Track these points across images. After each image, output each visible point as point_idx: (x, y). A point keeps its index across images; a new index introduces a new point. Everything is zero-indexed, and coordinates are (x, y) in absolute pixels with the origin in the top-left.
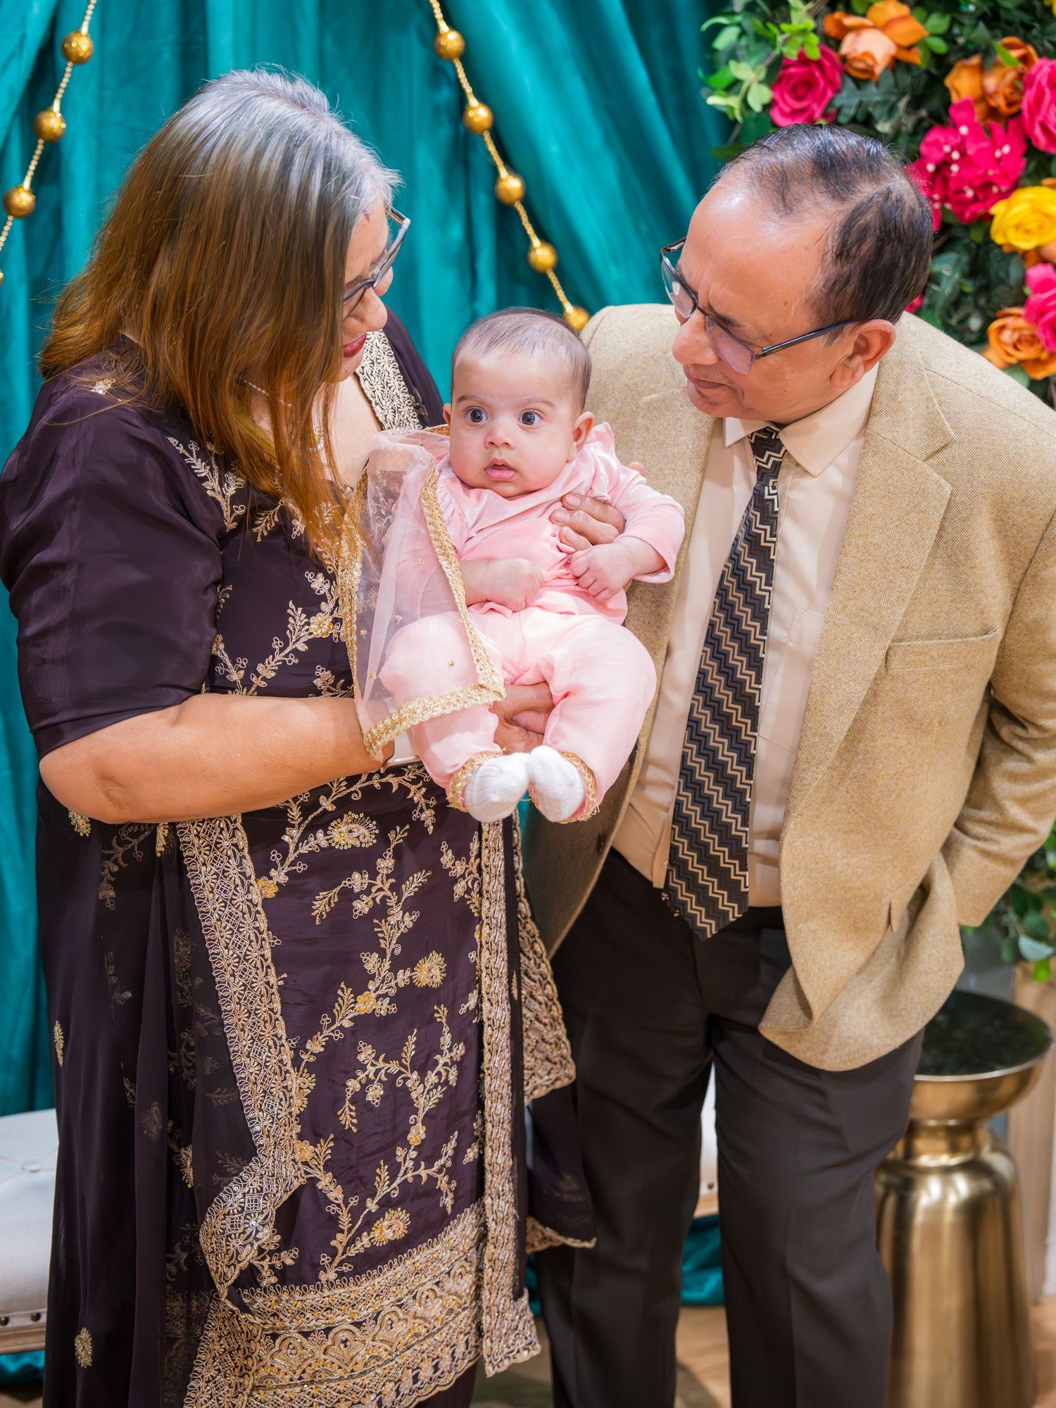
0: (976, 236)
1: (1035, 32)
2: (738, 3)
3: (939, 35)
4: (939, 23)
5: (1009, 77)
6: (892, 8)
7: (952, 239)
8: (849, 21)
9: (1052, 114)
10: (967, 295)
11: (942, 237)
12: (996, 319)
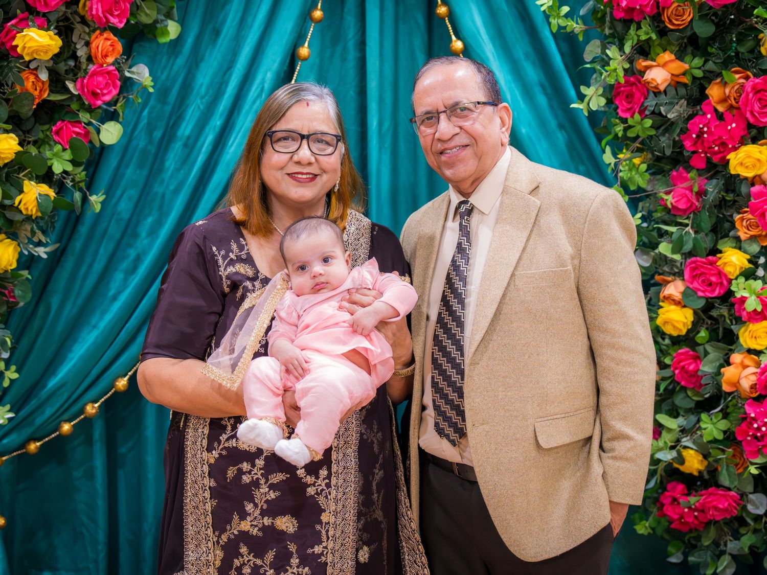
1: (751, 64)
2: (588, 57)
3: (699, 68)
4: (698, 62)
5: (736, 88)
6: (667, 56)
7: (717, 172)
8: (644, 64)
9: (756, 105)
10: (730, 201)
11: (712, 171)
12: (741, 214)
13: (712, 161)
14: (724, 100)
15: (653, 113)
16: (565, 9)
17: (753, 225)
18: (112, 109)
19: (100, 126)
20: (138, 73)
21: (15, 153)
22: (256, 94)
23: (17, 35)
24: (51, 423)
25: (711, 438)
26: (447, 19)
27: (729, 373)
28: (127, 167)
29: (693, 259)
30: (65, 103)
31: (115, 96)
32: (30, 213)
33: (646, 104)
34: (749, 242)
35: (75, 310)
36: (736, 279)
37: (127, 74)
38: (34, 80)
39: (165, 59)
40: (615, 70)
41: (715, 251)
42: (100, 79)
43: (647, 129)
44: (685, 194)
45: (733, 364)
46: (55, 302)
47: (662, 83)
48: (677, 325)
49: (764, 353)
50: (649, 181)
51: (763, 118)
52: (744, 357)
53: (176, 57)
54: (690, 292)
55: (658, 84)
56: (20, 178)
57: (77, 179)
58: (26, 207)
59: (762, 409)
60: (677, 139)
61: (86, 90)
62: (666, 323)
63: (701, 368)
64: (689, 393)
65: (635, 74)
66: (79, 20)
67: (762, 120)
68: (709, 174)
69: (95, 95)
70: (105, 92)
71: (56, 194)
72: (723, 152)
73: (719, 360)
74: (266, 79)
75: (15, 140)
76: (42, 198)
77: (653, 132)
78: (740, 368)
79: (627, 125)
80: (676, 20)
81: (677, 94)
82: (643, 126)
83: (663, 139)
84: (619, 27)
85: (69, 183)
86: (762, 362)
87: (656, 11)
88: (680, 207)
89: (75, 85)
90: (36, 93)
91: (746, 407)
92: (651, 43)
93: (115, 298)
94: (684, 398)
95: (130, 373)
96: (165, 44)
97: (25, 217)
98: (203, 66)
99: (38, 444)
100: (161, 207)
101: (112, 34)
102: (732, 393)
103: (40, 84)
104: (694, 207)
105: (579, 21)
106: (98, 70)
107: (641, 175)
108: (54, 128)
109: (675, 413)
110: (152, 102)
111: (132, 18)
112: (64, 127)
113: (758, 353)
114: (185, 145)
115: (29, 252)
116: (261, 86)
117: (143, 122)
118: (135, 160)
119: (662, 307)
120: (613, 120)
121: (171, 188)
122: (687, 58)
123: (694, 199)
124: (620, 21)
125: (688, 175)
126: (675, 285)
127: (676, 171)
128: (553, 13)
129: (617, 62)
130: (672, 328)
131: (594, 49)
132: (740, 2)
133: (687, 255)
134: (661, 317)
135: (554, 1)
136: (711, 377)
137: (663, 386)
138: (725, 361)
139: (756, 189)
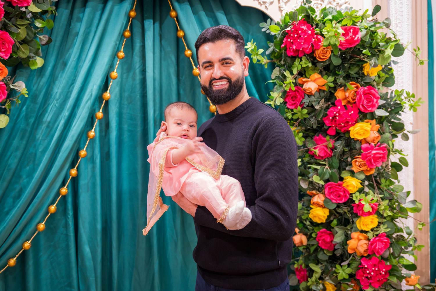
0: (347, 136)
1: (359, 80)
2: (273, 77)
3: (331, 82)
4: (331, 79)
5: (352, 92)
6: (316, 76)
7: (340, 137)
8: (304, 80)
9: (365, 102)
10: (346, 152)
11: (338, 136)
12: (354, 159)
13: (339, 131)
14: (346, 98)
15: (308, 106)
16: (261, 51)
17: (363, 165)
18: (3, 107)
20: (18, 86)
22: (88, 98)
25: (342, 278)
26: (190, 57)
27: (352, 243)
28: (14, 139)
29: (329, 183)
31: (4, 99)
33: (303, 101)
34: (358, 173)
37: (12, 87)
39: (35, 79)
40: (290, 83)
41: (342, 179)
43: (303, 114)
44: (323, 148)
45: (353, 239)
47: (314, 90)
48: (321, 217)
49: (369, 232)
50: (304, 142)
51: (368, 108)
52: (359, 235)
53: (42, 78)
54: (328, 200)
55: (312, 91)
59: (371, 263)
60: (320, 119)
62: (315, 216)
63: (334, 240)
64: (325, 252)
65: (297, 85)
67: (368, 109)
68: (336, 138)
72: (348, 126)
73: (342, 235)
74: (93, 89)
77: (307, 116)
78: (357, 241)
79: (293, 112)
80: (323, 56)
81: (320, 96)
82: (302, 113)
83: (312, 120)
84: (289, 60)
86: (370, 238)
87: (312, 51)
88: (321, 155)
91: (362, 262)
92: (306, 69)
93: (8, 213)
94: (322, 254)
95: (17, 256)
96: (35, 70)
98: (57, 83)
100: (34, 161)
101: (1, 63)
102: (352, 254)
104: (328, 155)
105: (266, 58)
107: (299, 139)
109: (317, 262)
110: (28, 102)
111: (14, 54)
113: (366, 232)
114: (48, 126)
116: (91, 93)
117: (23, 114)
118: (18, 135)
119: (311, 209)
120: (286, 110)
121: (40, 150)
122: (324, 77)
123: (329, 151)
124: (290, 57)
125: (325, 139)
126: (319, 197)
127: (317, 136)
128: (254, 53)
129: (290, 79)
130: (318, 219)
131: (276, 72)
132: (355, 47)
133: (327, 181)
134: (312, 214)
135: (255, 46)
136: (341, 245)
137: (312, 249)
138: (345, 235)
139: (364, 146)
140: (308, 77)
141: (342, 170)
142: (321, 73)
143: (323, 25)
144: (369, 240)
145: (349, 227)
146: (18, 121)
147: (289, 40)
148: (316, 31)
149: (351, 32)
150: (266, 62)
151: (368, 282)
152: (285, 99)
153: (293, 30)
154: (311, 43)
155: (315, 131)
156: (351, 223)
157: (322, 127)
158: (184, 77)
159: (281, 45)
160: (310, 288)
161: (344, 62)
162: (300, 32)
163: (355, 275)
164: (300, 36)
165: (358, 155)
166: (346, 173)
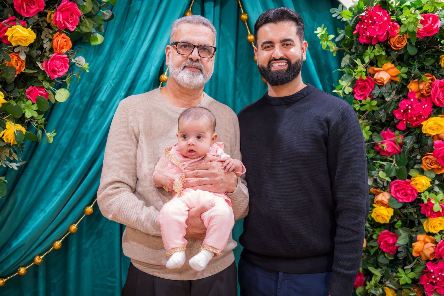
0: (418, 131)
1: (435, 72)
2: (343, 64)
3: (404, 73)
4: (405, 69)
5: (427, 85)
6: (389, 65)
7: (411, 132)
8: (376, 69)
9: (440, 95)
10: (416, 148)
11: (407, 132)
12: (425, 156)
13: (410, 126)
14: (419, 91)
15: (378, 97)
16: (332, 36)
17: (434, 163)
18: (64, 81)
19: (55, 91)
20: (79, 61)
21: (2, 104)
23: (8, 29)
24: (14, 267)
25: (404, 283)
27: (417, 246)
28: (67, 117)
29: (396, 180)
30: (35, 76)
31: (65, 73)
32: (9, 142)
33: (373, 92)
34: (428, 172)
35: (32, 200)
36: (423, 193)
37: (73, 61)
38: (16, 59)
39: (92, 56)
40: (361, 72)
41: (410, 177)
42: (58, 62)
43: (373, 106)
44: (391, 144)
45: (419, 241)
46: (20, 196)
47: (386, 80)
48: (385, 217)
49: (437, 235)
50: (371, 136)
52: (426, 237)
54: (393, 199)
55: (384, 80)
56: (4, 120)
57: (39, 123)
58: (7, 138)
60: (389, 112)
61: (48, 68)
62: (378, 216)
63: (398, 242)
64: (386, 255)
65: (368, 75)
66: (47, 25)
68: (406, 133)
69: (54, 72)
70: (60, 70)
71: (26, 131)
72: (420, 120)
73: (406, 238)
74: (151, 70)
75: (2, 96)
76: (18, 133)
77: (377, 109)
78: (423, 243)
79: (361, 104)
80: (398, 44)
81: (392, 88)
82: (371, 104)
83: (381, 112)
84: (360, 48)
85: (34, 124)
86: (437, 241)
87: (386, 39)
88: (389, 151)
89: (42, 65)
90: (17, 68)
91: (427, 266)
92: (378, 58)
93: (55, 194)
94: (382, 258)
96: (95, 46)
97: (5, 144)
99: (5, 280)
100: (86, 142)
101: (66, 35)
102: (416, 257)
103: (20, 62)
104: (396, 151)
105: (335, 45)
106: (57, 56)
107: (366, 132)
108: (27, 90)
109: (376, 265)
110: (84, 80)
112: (34, 90)
113: (433, 235)
114: (102, 106)
115: (6, 165)
116: (148, 75)
118: (71, 114)
119: (374, 208)
120: (354, 101)
121: (93, 131)
122: (397, 67)
123: (397, 147)
124: (361, 44)
125: (393, 133)
126: (383, 195)
127: (385, 131)
128: (323, 39)
129: (361, 68)
130: (381, 219)
131: (346, 60)
132: (433, 37)
133: (393, 179)
134: (375, 213)
135: (325, 32)
136: (404, 247)
137: (372, 251)
138: (409, 238)
139: (437, 142)
140: (380, 66)
141: (410, 168)
142: (393, 63)
143: (400, 12)
144: (436, 243)
145: (414, 229)
146: (73, 98)
147: (362, 26)
148: (392, 18)
149: (430, 20)
150: (335, 49)
151: (433, 288)
152: (353, 89)
153: (367, 16)
154: (386, 30)
155: (383, 125)
156: (417, 225)
157: (390, 122)
158: (241, 65)
159: (354, 31)
160: (369, 292)
161: (419, 53)
162: (375, 18)
163: (418, 280)
164: (375, 22)
165: (429, 152)
166: (414, 171)
